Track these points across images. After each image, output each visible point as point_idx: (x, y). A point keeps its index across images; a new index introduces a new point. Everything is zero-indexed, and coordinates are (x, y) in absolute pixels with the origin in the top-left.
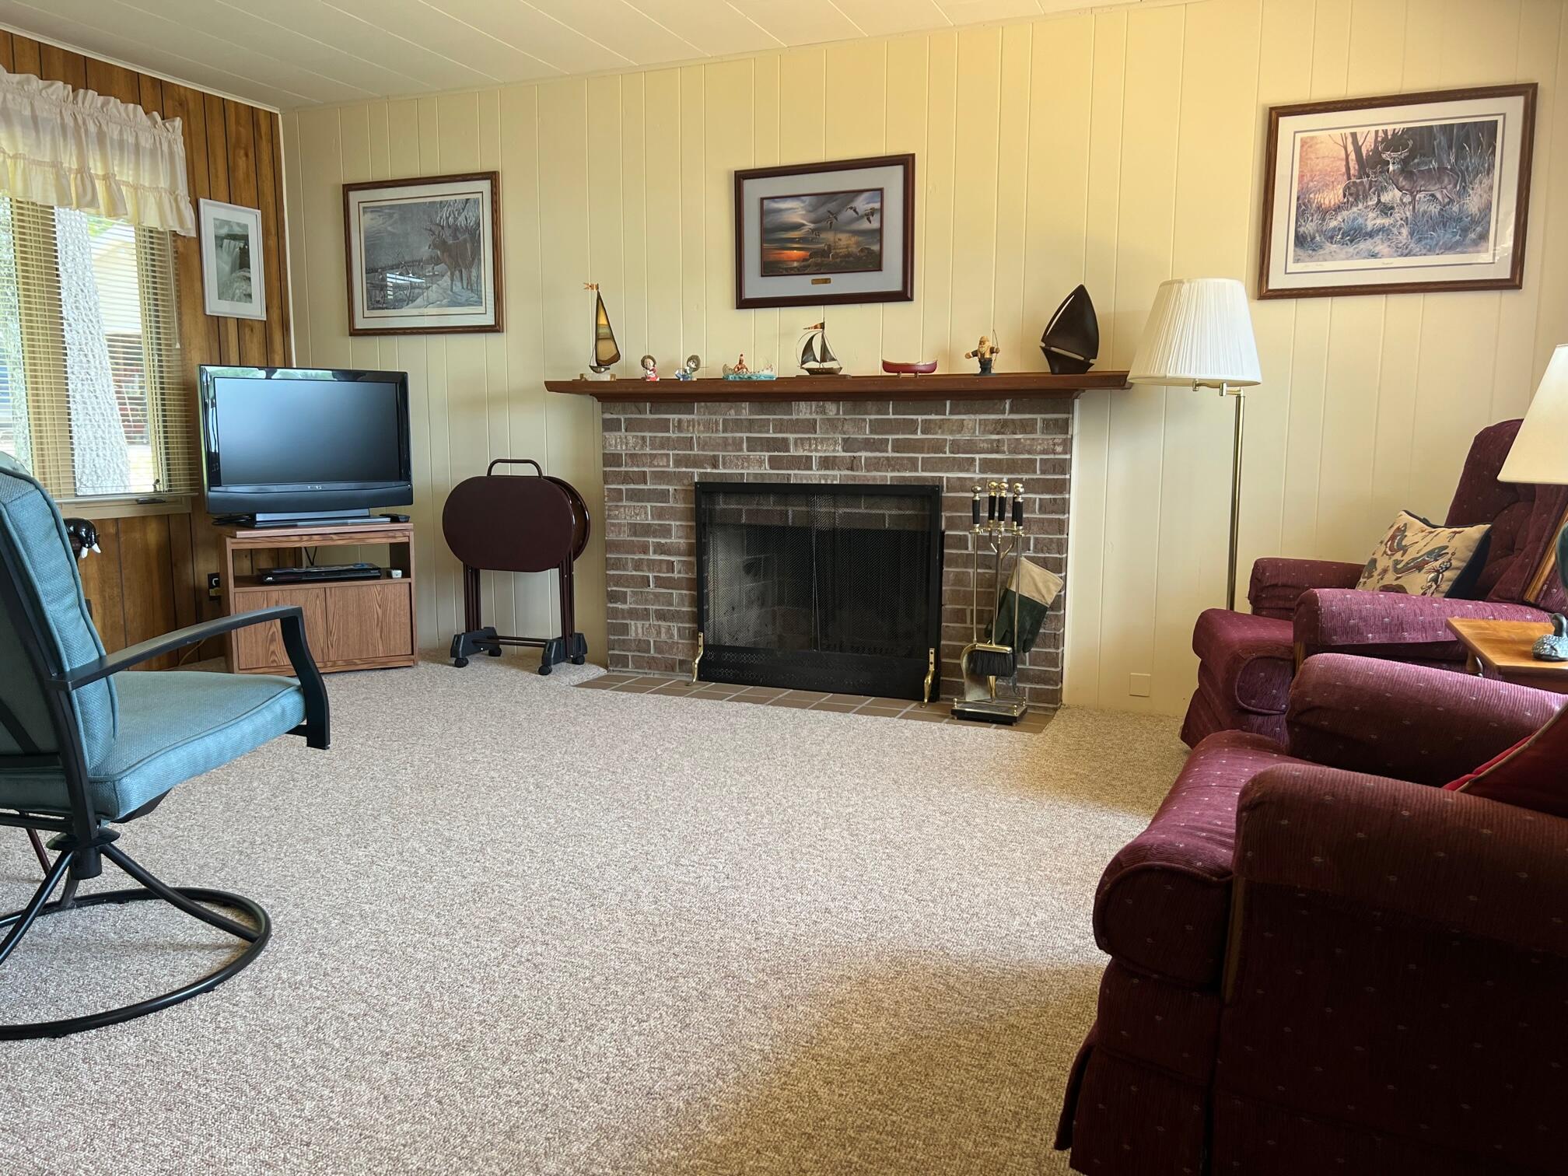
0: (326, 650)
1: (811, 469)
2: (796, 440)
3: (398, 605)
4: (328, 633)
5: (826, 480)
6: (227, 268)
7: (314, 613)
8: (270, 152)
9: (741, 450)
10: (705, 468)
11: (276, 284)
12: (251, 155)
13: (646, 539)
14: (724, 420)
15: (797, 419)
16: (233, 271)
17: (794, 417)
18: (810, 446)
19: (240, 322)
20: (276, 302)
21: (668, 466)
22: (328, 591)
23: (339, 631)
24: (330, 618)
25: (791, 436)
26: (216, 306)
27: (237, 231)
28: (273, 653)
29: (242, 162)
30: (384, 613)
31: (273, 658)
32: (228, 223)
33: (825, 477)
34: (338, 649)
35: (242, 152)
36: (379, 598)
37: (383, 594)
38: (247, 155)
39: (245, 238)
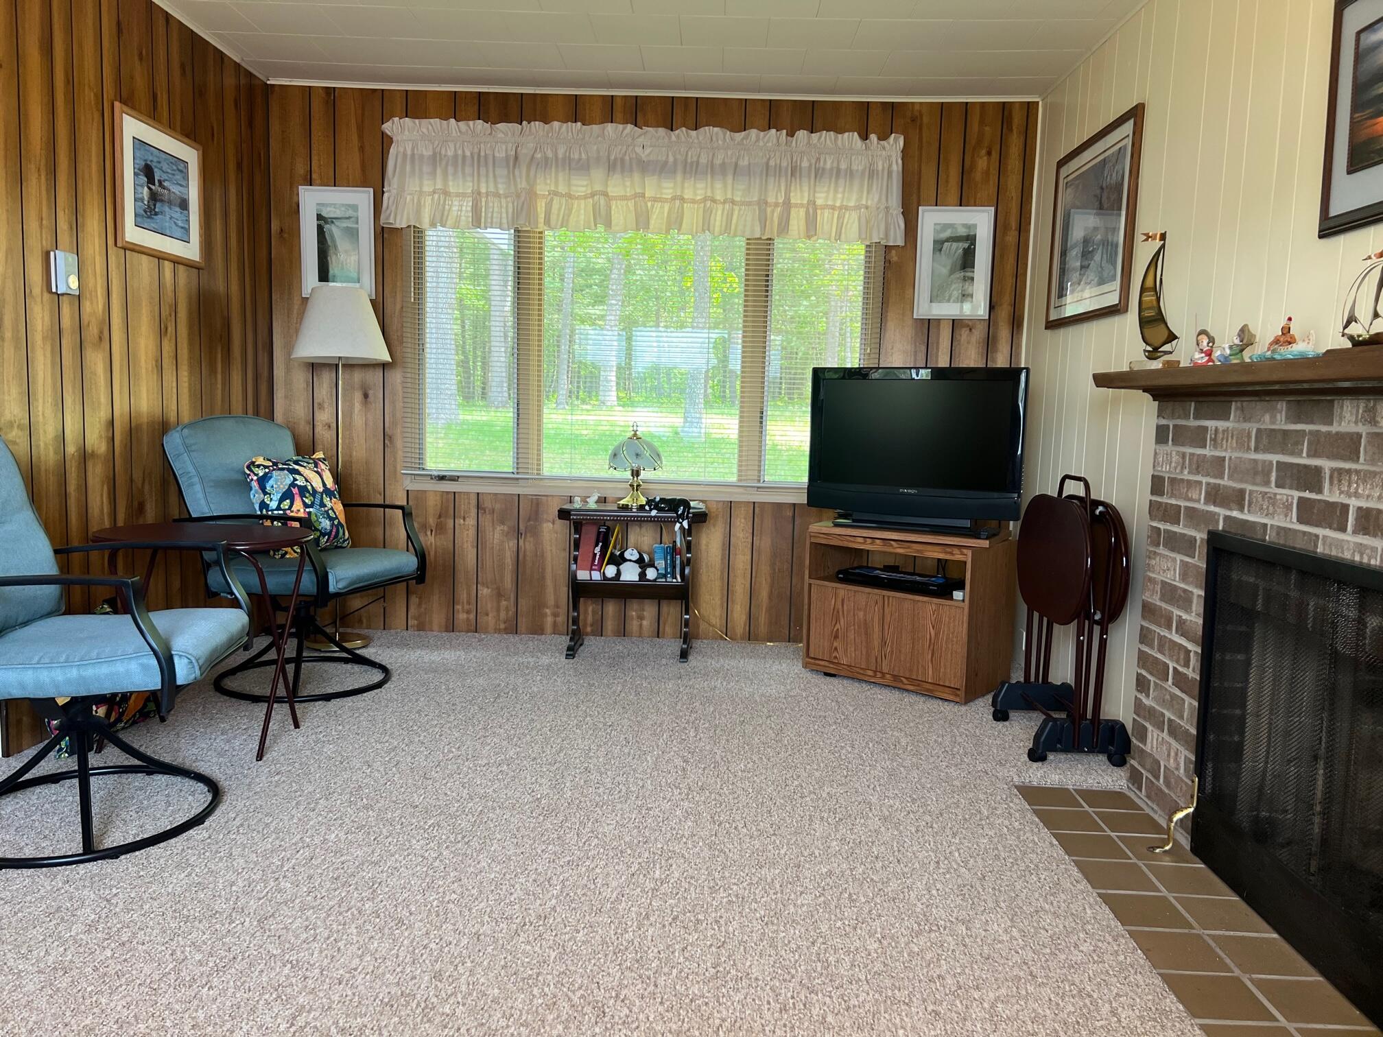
0: (879, 659)
1: (1343, 529)
2: (1333, 470)
3: (952, 630)
4: (884, 643)
5: (1362, 555)
6: (945, 271)
7: (872, 619)
8: (1022, 146)
9: (1267, 483)
10: (1231, 509)
11: (1009, 282)
12: (995, 155)
13: (1170, 608)
14: (1259, 431)
15: (1337, 433)
16: (952, 272)
17: (1334, 428)
18: (1349, 486)
19: (956, 324)
20: (1007, 299)
21: (1199, 501)
22: (886, 599)
23: (893, 643)
24: (886, 627)
25: (1326, 464)
26: (925, 308)
27: (962, 232)
28: (836, 649)
29: (982, 163)
30: (937, 635)
31: (835, 654)
32: (951, 226)
33: (1361, 548)
34: (891, 661)
35: (984, 152)
36: (933, 618)
37: (938, 615)
38: (989, 153)
39: (971, 239)
